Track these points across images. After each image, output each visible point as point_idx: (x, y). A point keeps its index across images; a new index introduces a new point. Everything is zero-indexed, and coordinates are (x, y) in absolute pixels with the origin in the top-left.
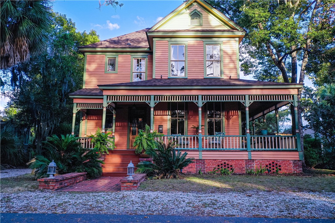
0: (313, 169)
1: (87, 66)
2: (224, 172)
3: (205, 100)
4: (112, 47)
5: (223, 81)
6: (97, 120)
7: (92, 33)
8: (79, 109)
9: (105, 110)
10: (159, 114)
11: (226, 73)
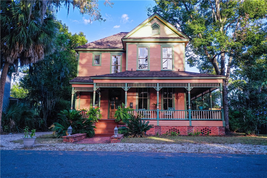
0: (235, 132)
1: (80, 61)
2: (173, 134)
3: (161, 86)
4: (97, 47)
5: (174, 73)
6: (87, 98)
7: (81, 34)
8: (76, 91)
9: (94, 92)
10: (130, 95)
11: (176, 67)
